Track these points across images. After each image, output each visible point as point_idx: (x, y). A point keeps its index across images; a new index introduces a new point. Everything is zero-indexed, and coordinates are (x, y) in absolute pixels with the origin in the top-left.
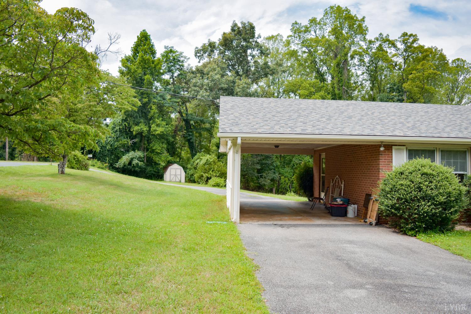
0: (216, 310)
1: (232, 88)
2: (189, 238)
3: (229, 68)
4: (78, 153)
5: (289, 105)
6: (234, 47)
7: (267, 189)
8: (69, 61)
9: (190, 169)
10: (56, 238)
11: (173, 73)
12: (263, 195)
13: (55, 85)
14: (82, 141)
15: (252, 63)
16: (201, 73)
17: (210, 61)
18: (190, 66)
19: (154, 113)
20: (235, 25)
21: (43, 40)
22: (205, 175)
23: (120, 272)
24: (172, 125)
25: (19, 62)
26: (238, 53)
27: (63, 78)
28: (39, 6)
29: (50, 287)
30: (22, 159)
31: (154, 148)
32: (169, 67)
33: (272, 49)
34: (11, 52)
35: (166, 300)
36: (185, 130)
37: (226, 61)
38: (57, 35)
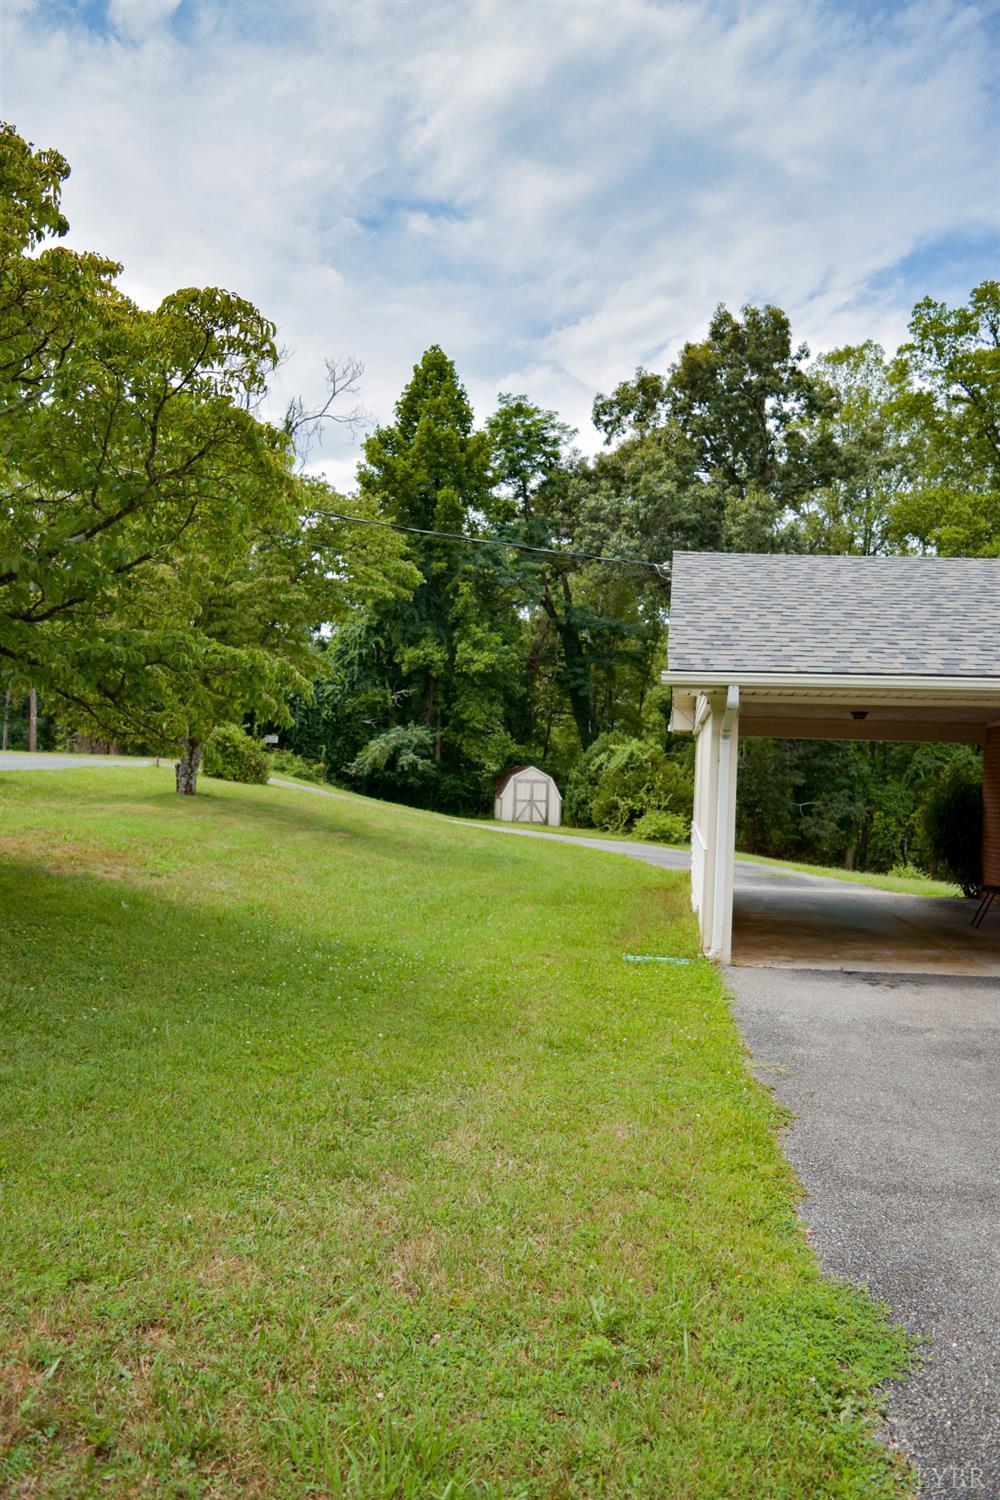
0: (642, 1252)
1: (714, 522)
2: (567, 1008)
3: (705, 459)
4: (235, 731)
5: (902, 578)
6: (719, 392)
7: (827, 853)
8: (202, 453)
9: (577, 784)
10: (163, 993)
11: (525, 480)
12: (812, 873)
13: (163, 527)
14: (243, 696)
15: (779, 440)
16: (613, 477)
17: (643, 437)
18: (579, 457)
19: (466, 607)
20: (725, 318)
21: (124, 391)
22: (625, 804)
23: (346, 1108)
24: (521, 643)
25: (60, 460)
26: (732, 409)
27: (185, 506)
28: (112, 289)
29: (136, 1145)
30: (76, 746)
31: (464, 716)
32: (511, 460)
33: (848, 392)
34: (34, 430)
35: (485, 1206)
36: (562, 659)
37: (693, 436)
38: (168, 375)
